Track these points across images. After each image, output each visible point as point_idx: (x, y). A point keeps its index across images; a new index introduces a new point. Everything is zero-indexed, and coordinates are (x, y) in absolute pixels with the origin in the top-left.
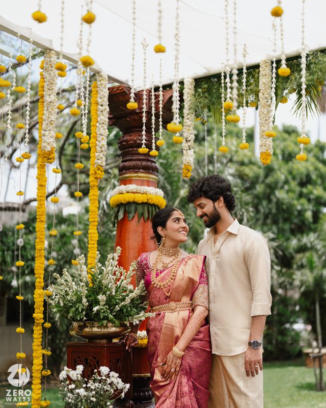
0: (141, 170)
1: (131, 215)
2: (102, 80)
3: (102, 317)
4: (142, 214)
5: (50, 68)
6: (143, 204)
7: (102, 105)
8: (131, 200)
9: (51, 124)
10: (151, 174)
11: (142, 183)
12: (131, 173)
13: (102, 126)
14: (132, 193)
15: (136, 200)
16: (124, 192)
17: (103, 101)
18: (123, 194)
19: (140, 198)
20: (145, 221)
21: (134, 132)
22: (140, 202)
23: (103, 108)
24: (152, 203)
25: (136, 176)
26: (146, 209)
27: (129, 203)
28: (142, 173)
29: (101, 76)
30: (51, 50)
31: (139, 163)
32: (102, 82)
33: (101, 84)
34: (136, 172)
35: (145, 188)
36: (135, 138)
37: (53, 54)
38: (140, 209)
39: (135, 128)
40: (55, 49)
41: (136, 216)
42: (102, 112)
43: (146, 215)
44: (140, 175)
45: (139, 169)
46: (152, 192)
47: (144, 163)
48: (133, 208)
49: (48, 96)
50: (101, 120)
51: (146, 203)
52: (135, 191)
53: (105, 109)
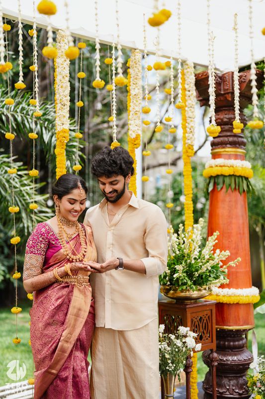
0: (228, 146)
1: (219, 187)
2: (188, 68)
3: (180, 284)
4: (230, 185)
5: (135, 65)
6: (230, 176)
7: (189, 91)
8: (219, 173)
9: (136, 114)
10: (238, 148)
11: (229, 157)
12: (219, 148)
13: (190, 110)
14: (220, 166)
15: (223, 173)
16: (213, 166)
17: (190, 87)
18: (212, 167)
19: (227, 171)
20: (232, 192)
21: (221, 111)
22: (227, 174)
23: (190, 93)
24: (238, 175)
25: (223, 151)
26: (233, 180)
27: (218, 176)
28: (229, 148)
29: (187, 65)
30: (135, 49)
31: (226, 139)
32: (188, 70)
33: (188, 72)
34: (224, 148)
35: (232, 162)
36: (222, 117)
37: (137, 52)
38: (227, 180)
39: (222, 107)
40: (139, 48)
41: (224, 187)
42: (189, 96)
43: (233, 186)
44: (227, 150)
45: (226, 144)
46: (238, 165)
47: (231, 139)
48: (221, 180)
49: (133, 90)
50: (189, 104)
51: (233, 175)
52: (222, 164)
53: (192, 94)
